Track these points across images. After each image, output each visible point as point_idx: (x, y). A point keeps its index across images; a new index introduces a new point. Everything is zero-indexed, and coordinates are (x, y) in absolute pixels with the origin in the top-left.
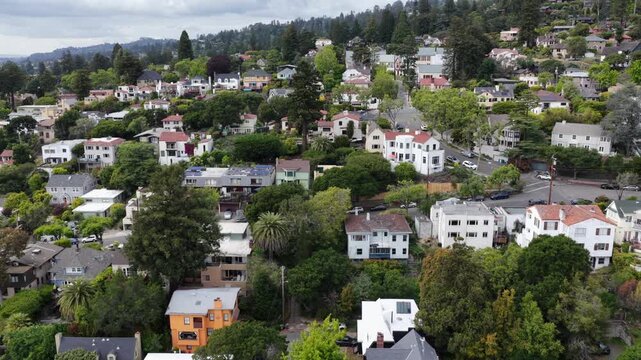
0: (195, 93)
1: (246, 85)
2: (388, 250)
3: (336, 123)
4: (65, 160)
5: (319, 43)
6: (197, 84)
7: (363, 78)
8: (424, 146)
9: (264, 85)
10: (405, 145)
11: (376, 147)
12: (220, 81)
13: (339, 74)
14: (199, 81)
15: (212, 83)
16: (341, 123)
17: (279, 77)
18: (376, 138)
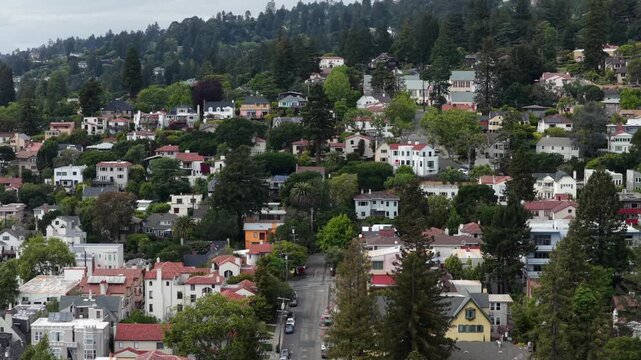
0: (181, 124)
1: (244, 113)
2: (383, 212)
3: (348, 142)
4: (76, 182)
5: (325, 63)
6: (183, 113)
7: (380, 105)
8: (421, 153)
9: (265, 113)
10: (405, 153)
11: (384, 159)
12: (211, 111)
13: (352, 102)
14: (186, 110)
15: (202, 113)
16: (352, 142)
17: (280, 105)
18: (384, 151)
